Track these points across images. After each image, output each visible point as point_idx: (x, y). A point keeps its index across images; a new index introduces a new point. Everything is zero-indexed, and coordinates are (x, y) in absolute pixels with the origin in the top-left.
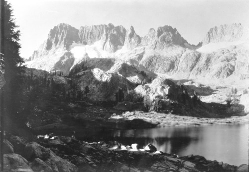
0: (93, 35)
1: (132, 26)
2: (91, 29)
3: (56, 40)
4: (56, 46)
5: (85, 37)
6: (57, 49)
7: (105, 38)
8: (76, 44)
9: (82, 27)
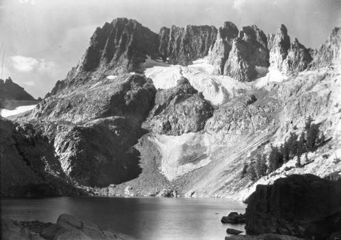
0: (190, 46)
1: (283, 26)
2: (185, 33)
3: (108, 50)
4: (108, 62)
5: (171, 48)
6: (111, 68)
7: (223, 49)
8: (154, 62)
9: (165, 28)
